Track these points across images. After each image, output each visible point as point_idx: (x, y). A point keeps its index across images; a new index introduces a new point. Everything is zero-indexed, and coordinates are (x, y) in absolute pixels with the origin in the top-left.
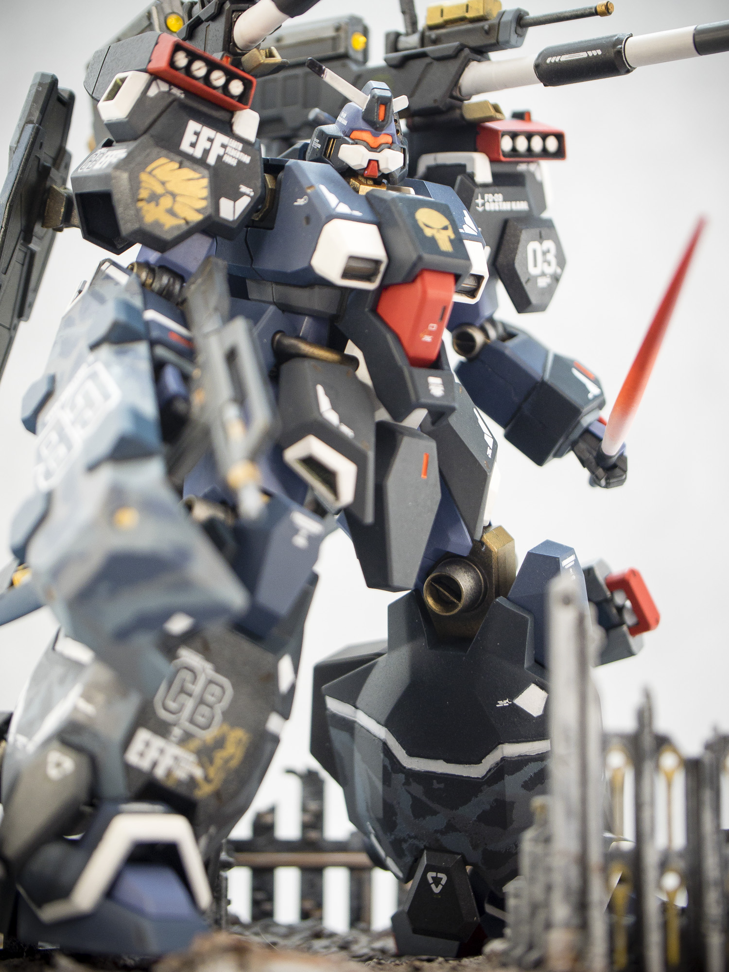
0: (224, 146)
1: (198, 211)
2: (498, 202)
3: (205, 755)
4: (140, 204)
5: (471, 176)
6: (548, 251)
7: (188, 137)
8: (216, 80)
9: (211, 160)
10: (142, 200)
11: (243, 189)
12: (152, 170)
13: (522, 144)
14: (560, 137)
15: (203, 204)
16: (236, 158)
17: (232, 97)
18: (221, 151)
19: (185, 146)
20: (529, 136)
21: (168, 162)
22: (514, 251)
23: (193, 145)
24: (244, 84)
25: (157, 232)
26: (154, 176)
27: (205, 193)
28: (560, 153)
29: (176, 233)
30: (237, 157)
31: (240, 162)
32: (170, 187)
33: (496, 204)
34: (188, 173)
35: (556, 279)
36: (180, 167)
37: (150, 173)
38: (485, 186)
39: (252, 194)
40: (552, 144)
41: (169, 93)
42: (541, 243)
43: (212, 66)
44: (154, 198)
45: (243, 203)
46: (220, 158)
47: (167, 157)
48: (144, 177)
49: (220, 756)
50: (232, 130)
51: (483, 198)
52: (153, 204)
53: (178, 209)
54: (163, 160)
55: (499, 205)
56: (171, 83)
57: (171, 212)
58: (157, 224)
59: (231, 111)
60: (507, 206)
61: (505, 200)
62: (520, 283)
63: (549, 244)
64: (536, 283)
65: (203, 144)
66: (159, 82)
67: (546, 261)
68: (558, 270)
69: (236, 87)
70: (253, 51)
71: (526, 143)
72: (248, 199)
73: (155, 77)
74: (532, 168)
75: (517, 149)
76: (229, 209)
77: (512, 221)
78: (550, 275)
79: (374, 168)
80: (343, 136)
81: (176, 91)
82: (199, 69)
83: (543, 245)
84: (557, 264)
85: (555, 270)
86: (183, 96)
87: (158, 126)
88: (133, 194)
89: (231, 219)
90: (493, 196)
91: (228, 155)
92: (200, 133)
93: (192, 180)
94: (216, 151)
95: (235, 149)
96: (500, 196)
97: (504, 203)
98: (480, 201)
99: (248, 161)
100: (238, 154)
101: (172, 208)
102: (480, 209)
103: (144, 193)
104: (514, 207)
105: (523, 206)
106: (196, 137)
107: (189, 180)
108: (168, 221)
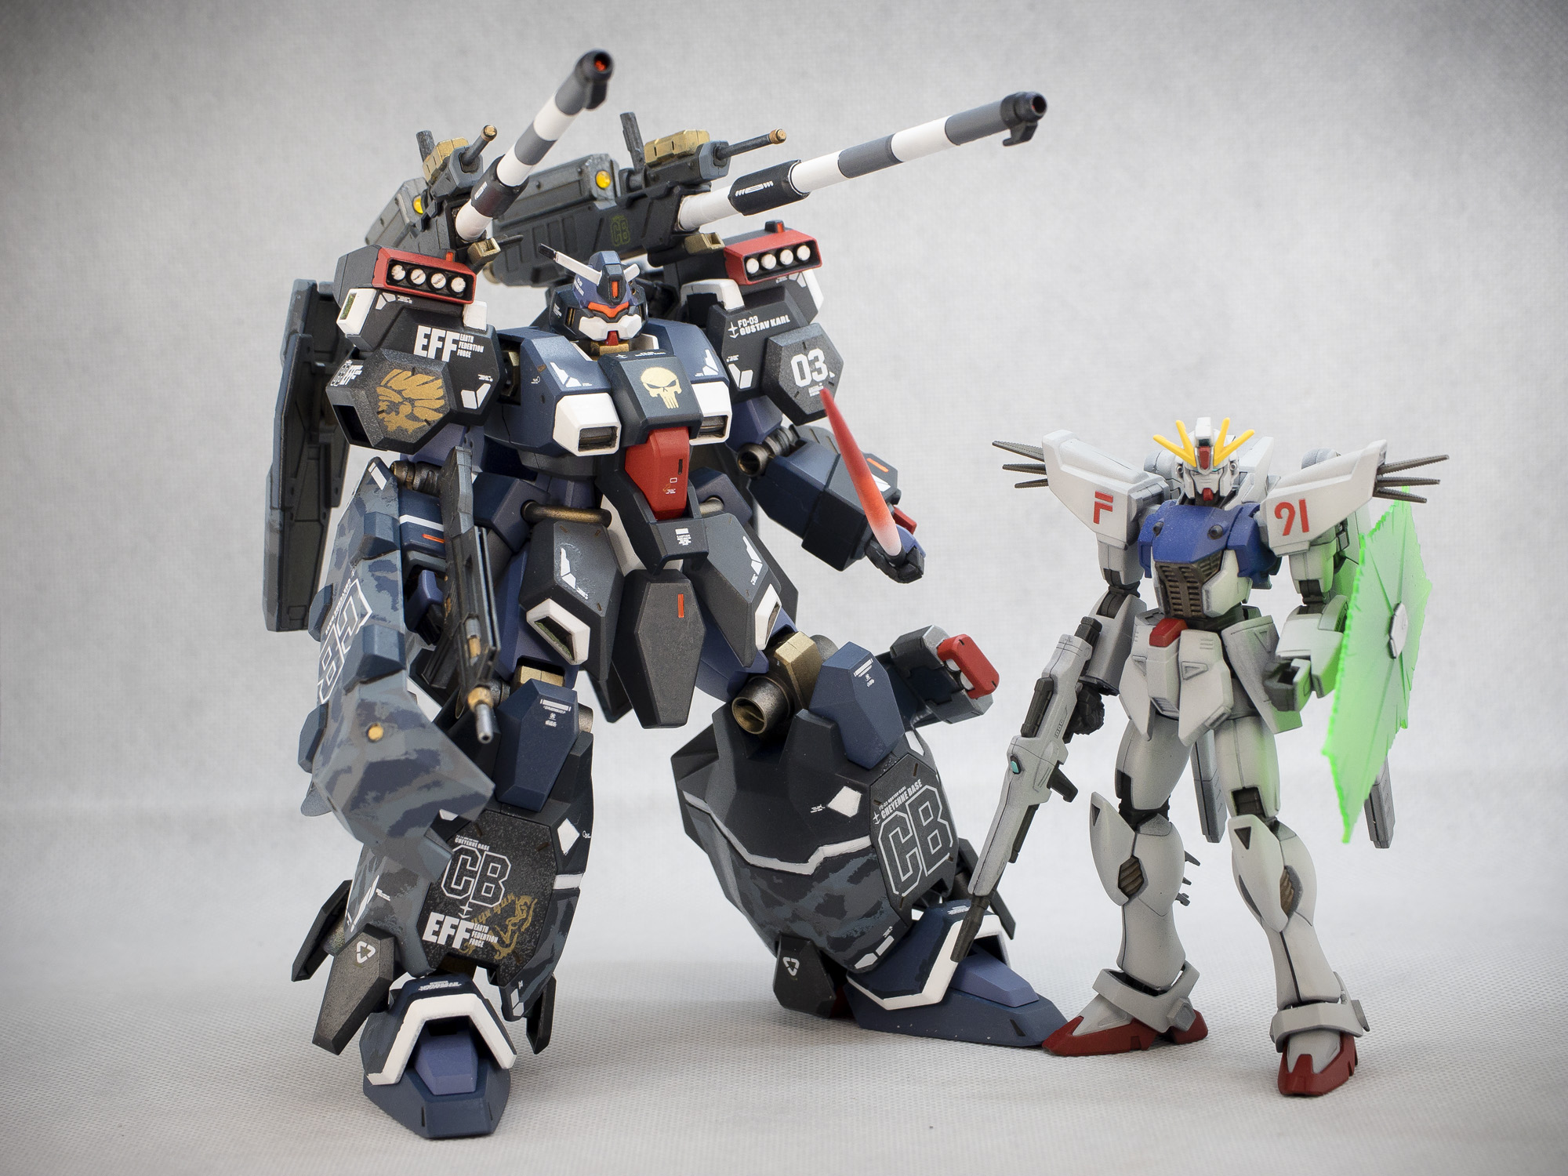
0: (455, 342)
1: (437, 410)
3: (496, 923)
4: (380, 415)
5: (721, 305)
6: (816, 359)
7: (420, 341)
8: (437, 282)
9: (446, 358)
10: (382, 411)
11: (482, 377)
12: (388, 382)
13: (769, 262)
14: (811, 244)
15: (442, 402)
16: (469, 351)
17: (457, 294)
18: (454, 347)
19: (418, 351)
20: (779, 252)
21: (403, 371)
22: (777, 369)
23: (425, 348)
24: (466, 280)
25: (401, 438)
26: (390, 387)
27: (442, 392)
28: (816, 259)
30: (471, 349)
31: (474, 353)
32: (407, 394)
33: (752, 327)
34: (421, 378)
35: (832, 384)
36: (413, 375)
37: (386, 386)
38: (737, 311)
39: (491, 380)
40: (804, 254)
42: (807, 355)
43: (430, 271)
44: (394, 407)
45: (484, 390)
46: (453, 354)
47: (400, 366)
48: (380, 390)
50: (462, 324)
51: (736, 325)
52: (393, 414)
53: (417, 412)
54: (396, 371)
55: (756, 327)
56: (396, 293)
57: (412, 417)
58: (400, 429)
59: (461, 309)
60: (765, 325)
62: (790, 397)
63: (816, 352)
64: (808, 393)
65: (435, 344)
66: (385, 294)
67: (815, 370)
68: (832, 375)
69: (458, 285)
70: (474, 244)
71: (774, 260)
72: (489, 386)
73: (380, 291)
74: (793, 277)
75: (767, 267)
76: (472, 400)
77: (771, 338)
78: (822, 382)
79: (613, 337)
80: (581, 307)
81: (403, 299)
82: (418, 277)
83: (809, 356)
84: (829, 369)
85: (829, 375)
86: (411, 302)
87: (391, 336)
88: (373, 409)
89: (475, 406)
90: (747, 319)
91: (461, 349)
92: (430, 335)
93: (426, 383)
94: (449, 347)
95: (467, 342)
96: (756, 317)
97: (762, 323)
98: (733, 329)
99: (482, 351)
100: (471, 347)
101: (412, 413)
102: (735, 337)
103: (383, 406)
104: (773, 324)
105: (784, 320)
106: (427, 340)
107: (423, 384)
108: (411, 426)
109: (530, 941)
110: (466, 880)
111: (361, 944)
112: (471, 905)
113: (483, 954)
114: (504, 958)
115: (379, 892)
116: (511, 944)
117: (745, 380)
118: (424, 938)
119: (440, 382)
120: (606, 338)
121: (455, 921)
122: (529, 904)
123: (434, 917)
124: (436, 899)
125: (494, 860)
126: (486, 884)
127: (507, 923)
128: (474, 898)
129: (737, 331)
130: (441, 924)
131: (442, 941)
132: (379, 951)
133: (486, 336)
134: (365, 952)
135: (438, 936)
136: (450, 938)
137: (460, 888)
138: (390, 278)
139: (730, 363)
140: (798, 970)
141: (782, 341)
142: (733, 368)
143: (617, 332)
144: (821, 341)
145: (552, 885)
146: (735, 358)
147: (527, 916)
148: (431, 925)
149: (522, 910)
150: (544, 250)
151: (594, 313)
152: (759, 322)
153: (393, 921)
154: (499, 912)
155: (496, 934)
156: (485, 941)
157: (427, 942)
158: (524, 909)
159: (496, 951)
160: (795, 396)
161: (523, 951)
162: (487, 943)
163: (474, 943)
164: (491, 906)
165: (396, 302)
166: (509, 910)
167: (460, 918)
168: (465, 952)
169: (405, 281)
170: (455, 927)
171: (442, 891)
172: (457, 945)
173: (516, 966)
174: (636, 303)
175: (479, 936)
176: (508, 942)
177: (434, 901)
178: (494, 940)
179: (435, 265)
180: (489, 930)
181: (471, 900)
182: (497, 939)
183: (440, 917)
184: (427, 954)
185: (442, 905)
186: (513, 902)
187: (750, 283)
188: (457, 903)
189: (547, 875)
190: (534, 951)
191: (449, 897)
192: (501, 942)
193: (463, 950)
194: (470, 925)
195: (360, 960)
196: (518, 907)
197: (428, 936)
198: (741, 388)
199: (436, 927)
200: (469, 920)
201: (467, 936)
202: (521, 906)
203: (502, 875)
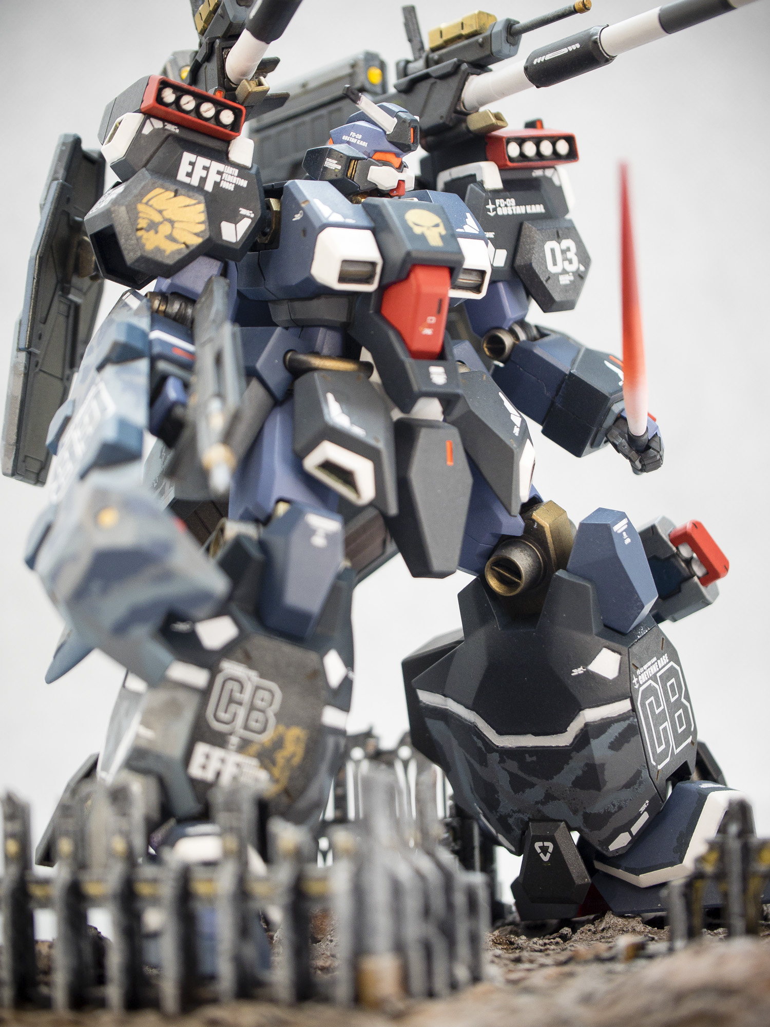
0: (219, 173)
1: (197, 234)
2: (511, 206)
3: (266, 758)
4: (139, 233)
5: (481, 184)
6: (568, 249)
7: (184, 168)
8: (206, 112)
9: (209, 187)
10: (141, 229)
12: (149, 201)
13: (530, 149)
14: (570, 139)
15: (202, 227)
16: (233, 184)
17: (225, 126)
18: (218, 178)
19: (181, 176)
20: (538, 141)
21: (165, 192)
22: (530, 251)
23: (189, 175)
24: (234, 113)
25: (159, 258)
26: (151, 206)
27: (203, 217)
28: (572, 155)
29: (177, 257)
30: (234, 182)
31: (237, 187)
32: (167, 214)
33: (509, 208)
34: (183, 200)
35: (581, 277)
36: (175, 196)
37: (147, 203)
38: (495, 192)
39: (252, 215)
40: (563, 147)
41: (164, 129)
42: (559, 243)
43: (199, 100)
44: (153, 226)
45: (244, 225)
46: (217, 184)
47: (162, 187)
48: (140, 207)
49: (281, 757)
50: (228, 158)
51: (494, 203)
52: (152, 232)
53: (177, 234)
54: (158, 191)
55: (512, 210)
56: (164, 120)
57: (171, 238)
58: (158, 250)
59: (227, 141)
60: (521, 210)
61: (517, 204)
62: (541, 282)
63: (568, 243)
64: (559, 281)
65: (199, 173)
66: (152, 119)
67: (567, 259)
68: (582, 269)
69: (227, 117)
70: (242, 85)
71: (534, 147)
72: (249, 221)
73: (148, 117)
74: (550, 171)
75: (527, 153)
76: (231, 232)
78: (573, 273)
81: (170, 126)
82: (188, 103)
83: (561, 244)
84: (580, 262)
85: (579, 268)
86: (177, 131)
87: (155, 161)
88: (132, 225)
89: (234, 240)
90: (505, 201)
91: (224, 181)
92: (195, 163)
93: (188, 206)
94: (213, 178)
95: (231, 175)
96: (513, 200)
97: (518, 207)
98: (490, 206)
100: (235, 180)
101: (171, 235)
102: (492, 214)
103: (142, 223)
104: (529, 211)
105: (539, 209)
106: (191, 167)
107: (184, 207)
108: (169, 247)
110: (233, 709)
112: (240, 735)
117: (498, 258)
119: (201, 208)
121: (223, 754)
122: (299, 736)
123: (201, 747)
124: (203, 730)
127: (278, 756)
128: (242, 728)
129: (495, 210)
130: (207, 756)
131: (208, 776)
133: (249, 172)
135: (204, 771)
141: (536, 226)
144: (574, 234)
145: (321, 717)
146: (492, 235)
148: (198, 758)
152: (515, 206)
158: (294, 741)
160: (547, 280)
161: (294, 788)
164: (260, 737)
166: (279, 743)
167: (229, 751)
169: (174, 106)
170: (222, 760)
171: (209, 719)
175: (248, 770)
177: (202, 732)
181: (239, 730)
183: (207, 749)
185: (210, 735)
186: (283, 734)
187: (511, 164)
191: (216, 726)
196: (289, 739)
197: (194, 770)
199: (203, 761)
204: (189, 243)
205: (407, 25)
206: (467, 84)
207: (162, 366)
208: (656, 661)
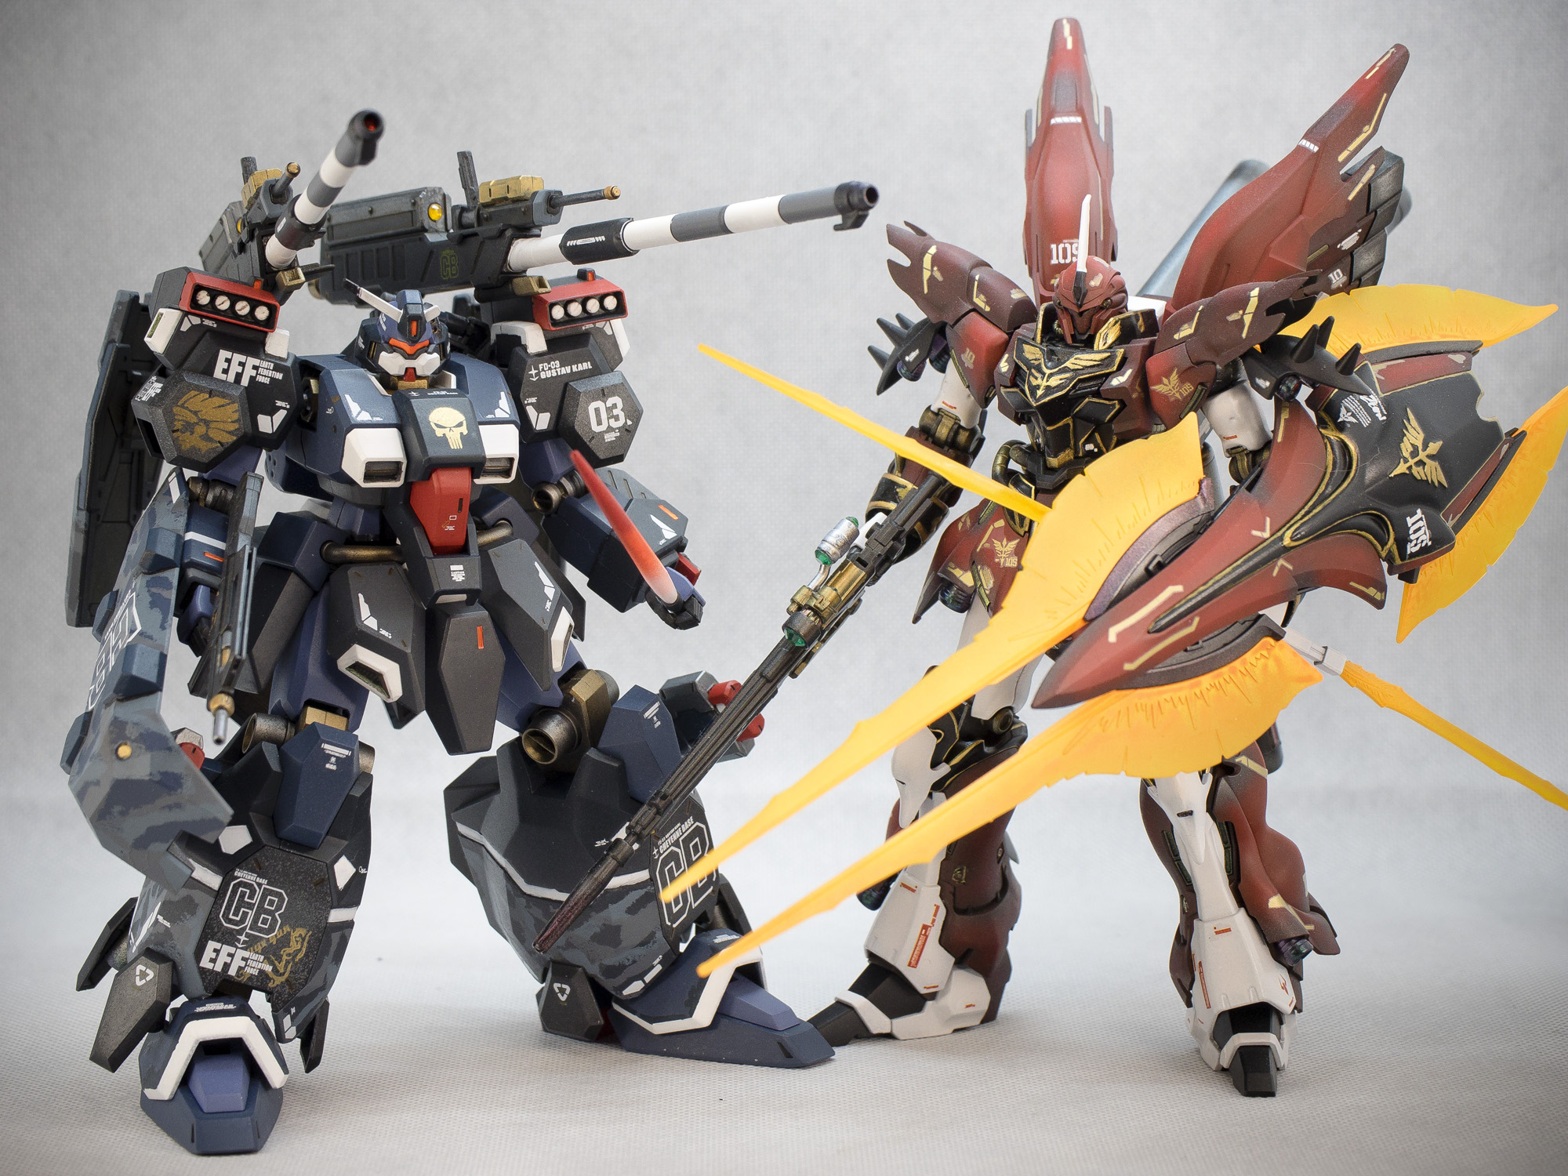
0: (255, 368)
1: (233, 432)
4: (176, 434)
5: (523, 348)
6: (615, 406)
7: (221, 364)
8: (241, 309)
9: (245, 382)
10: (178, 430)
11: (279, 403)
12: (185, 402)
13: (575, 310)
14: (618, 295)
15: (236, 426)
16: (268, 377)
17: (260, 323)
18: (254, 373)
19: (218, 373)
20: (584, 301)
21: (200, 393)
22: (574, 414)
23: (226, 371)
24: (269, 309)
26: (186, 408)
27: (238, 415)
28: (621, 309)
29: (213, 455)
30: (270, 376)
31: (272, 379)
32: (203, 415)
33: (553, 371)
34: (217, 401)
35: (628, 432)
36: (210, 397)
37: (182, 406)
38: (540, 355)
39: (288, 407)
40: (611, 303)
42: (605, 402)
43: (234, 299)
44: (189, 427)
45: (281, 415)
46: (252, 379)
48: (175, 410)
50: (264, 351)
51: (537, 368)
52: (188, 433)
53: (212, 434)
54: (193, 393)
55: (557, 372)
56: (200, 316)
57: (206, 438)
58: (193, 449)
59: (263, 336)
60: (566, 370)
62: (584, 443)
63: (615, 400)
64: (604, 439)
65: (235, 369)
66: (189, 316)
67: (613, 417)
68: (629, 423)
69: (262, 313)
70: (281, 273)
71: (580, 308)
72: (285, 412)
73: (186, 314)
74: (599, 325)
75: (572, 314)
76: (267, 424)
77: (571, 383)
78: (619, 428)
79: (411, 374)
80: (382, 342)
81: (207, 322)
82: (223, 303)
83: (607, 403)
84: (627, 417)
85: (626, 423)
86: (215, 326)
87: (193, 357)
88: (169, 427)
89: (271, 432)
90: (549, 364)
91: (260, 375)
92: (231, 359)
93: (223, 406)
94: (249, 372)
95: (267, 369)
96: (558, 362)
97: (563, 368)
98: (533, 372)
99: (281, 378)
100: (270, 373)
101: (206, 434)
102: (535, 379)
103: (178, 425)
104: (575, 370)
105: (586, 366)
106: (227, 364)
107: (219, 407)
108: (204, 446)
109: (303, 971)
110: (243, 911)
111: (140, 968)
112: (248, 935)
113: (257, 981)
114: (277, 985)
115: (160, 918)
116: (284, 973)
117: (541, 421)
118: (201, 965)
119: (236, 406)
120: (403, 374)
121: (232, 950)
122: (303, 936)
123: (212, 945)
124: (214, 928)
125: (272, 893)
126: (263, 916)
127: (282, 952)
128: (251, 929)
129: (538, 374)
130: (217, 951)
131: (219, 968)
132: (158, 975)
133: (285, 364)
134: (143, 975)
135: (215, 963)
136: (227, 966)
137: (238, 919)
138: (194, 302)
139: (528, 404)
140: (568, 996)
141: (581, 386)
142: (531, 411)
143: (414, 369)
144: (623, 389)
145: (327, 918)
146: (533, 400)
147: (302, 947)
148: (208, 953)
149: (297, 942)
150: (348, 285)
151: (393, 349)
152: (560, 367)
153: (172, 947)
154: (274, 943)
155: (271, 963)
156: (260, 969)
157: (203, 968)
158: (298, 940)
159: (270, 979)
160: (590, 441)
161: (296, 980)
162: (261, 972)
163: (249, 970)
164: (267, 937)
165: (201, 325)
166: (284, 941)
167: (237, 947)
168: (240, 979)
169: (210, 306)
170: (231, 955)
171: (220, 921)
172: (232, 972)
173: (289, 994)
174: (437, 341)
175: (254, 964)
176: (282, 971)
177: (212, 931)
178: (268, 968)
179: (240, 293)
180: (264, 959)
181: (247, 931)
182: (271, 967)
183: (218, 945)
184: (203, 980)
185: (220, 934)
186: (289, 934)
187: (553, 329)
188: (235, 932)
189: (321, 909)
190: (307, 980)
191: (227, 927)
192: (275, 970)
193: (238, 976)
194: (246, 954)
195: (139, 983)
196: (293, 939)
197: (205, 963)
198: (537, 429)
199: (214, 955)
200: (245, 949)
201: (243, 964)
202: (296, 937)
203: (279, 908)
204: (223, 441)
205: (462, 171)
206: (512, 247)
207: (192, 573)
208: (680, 826)
